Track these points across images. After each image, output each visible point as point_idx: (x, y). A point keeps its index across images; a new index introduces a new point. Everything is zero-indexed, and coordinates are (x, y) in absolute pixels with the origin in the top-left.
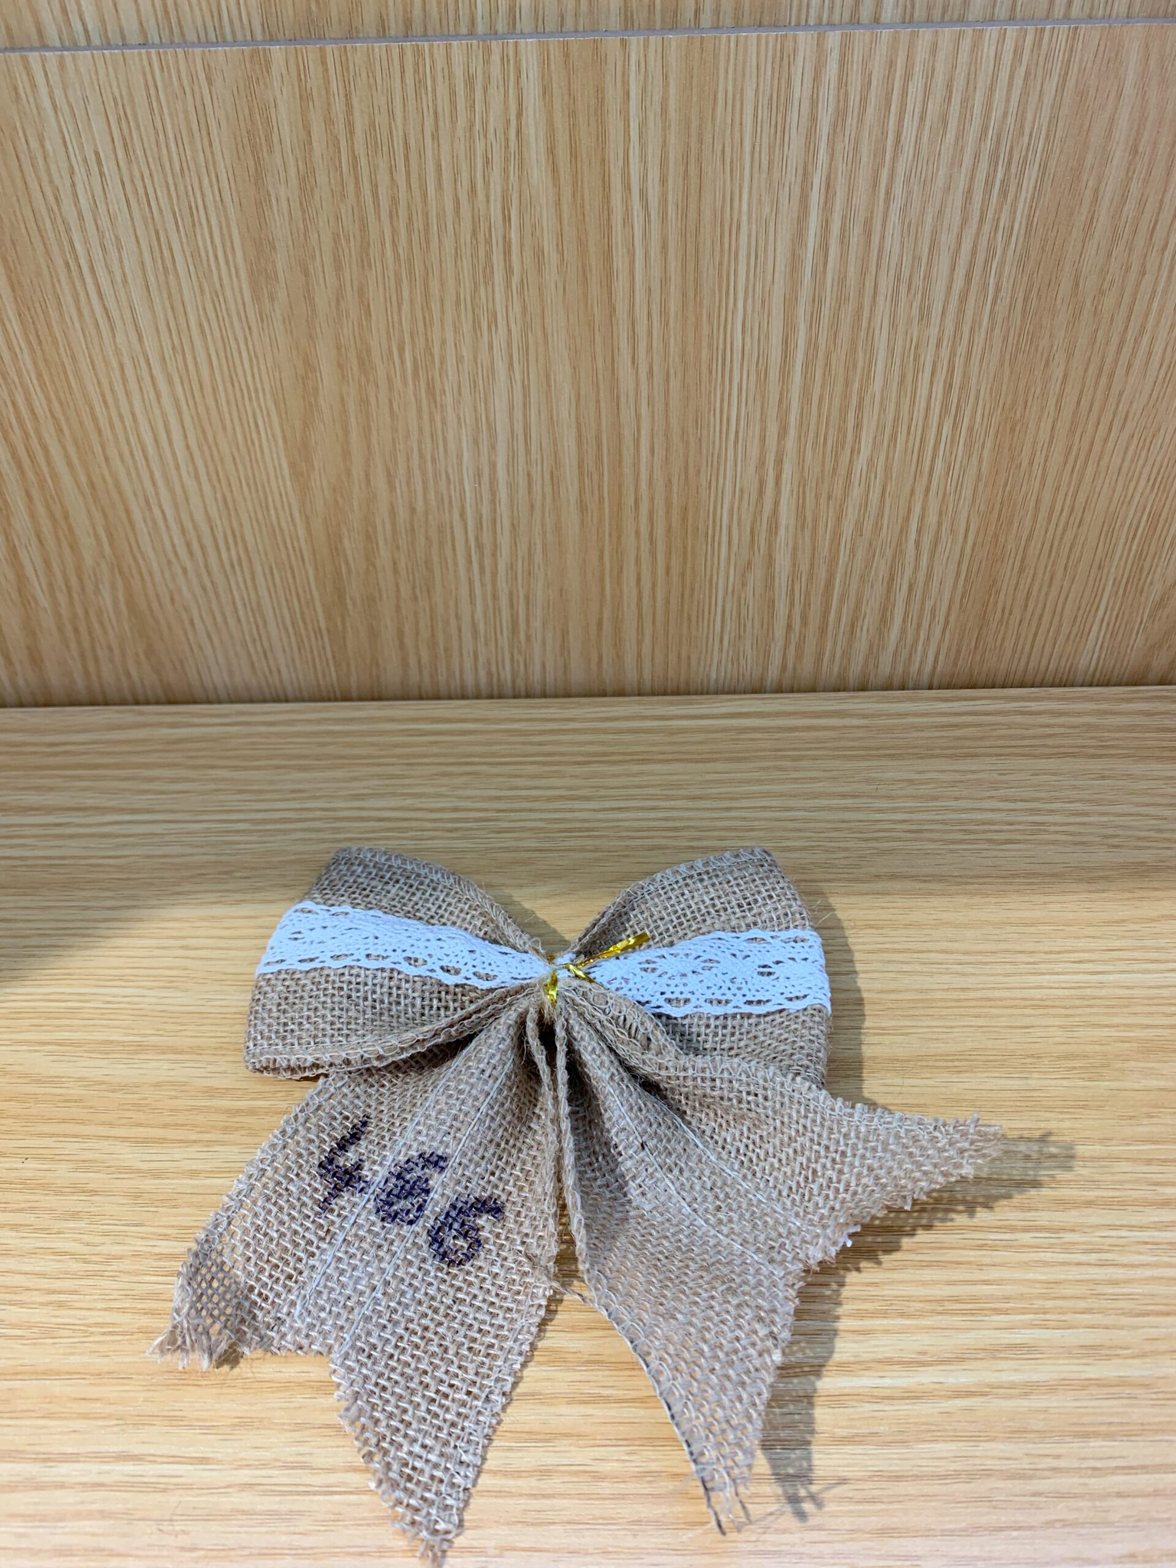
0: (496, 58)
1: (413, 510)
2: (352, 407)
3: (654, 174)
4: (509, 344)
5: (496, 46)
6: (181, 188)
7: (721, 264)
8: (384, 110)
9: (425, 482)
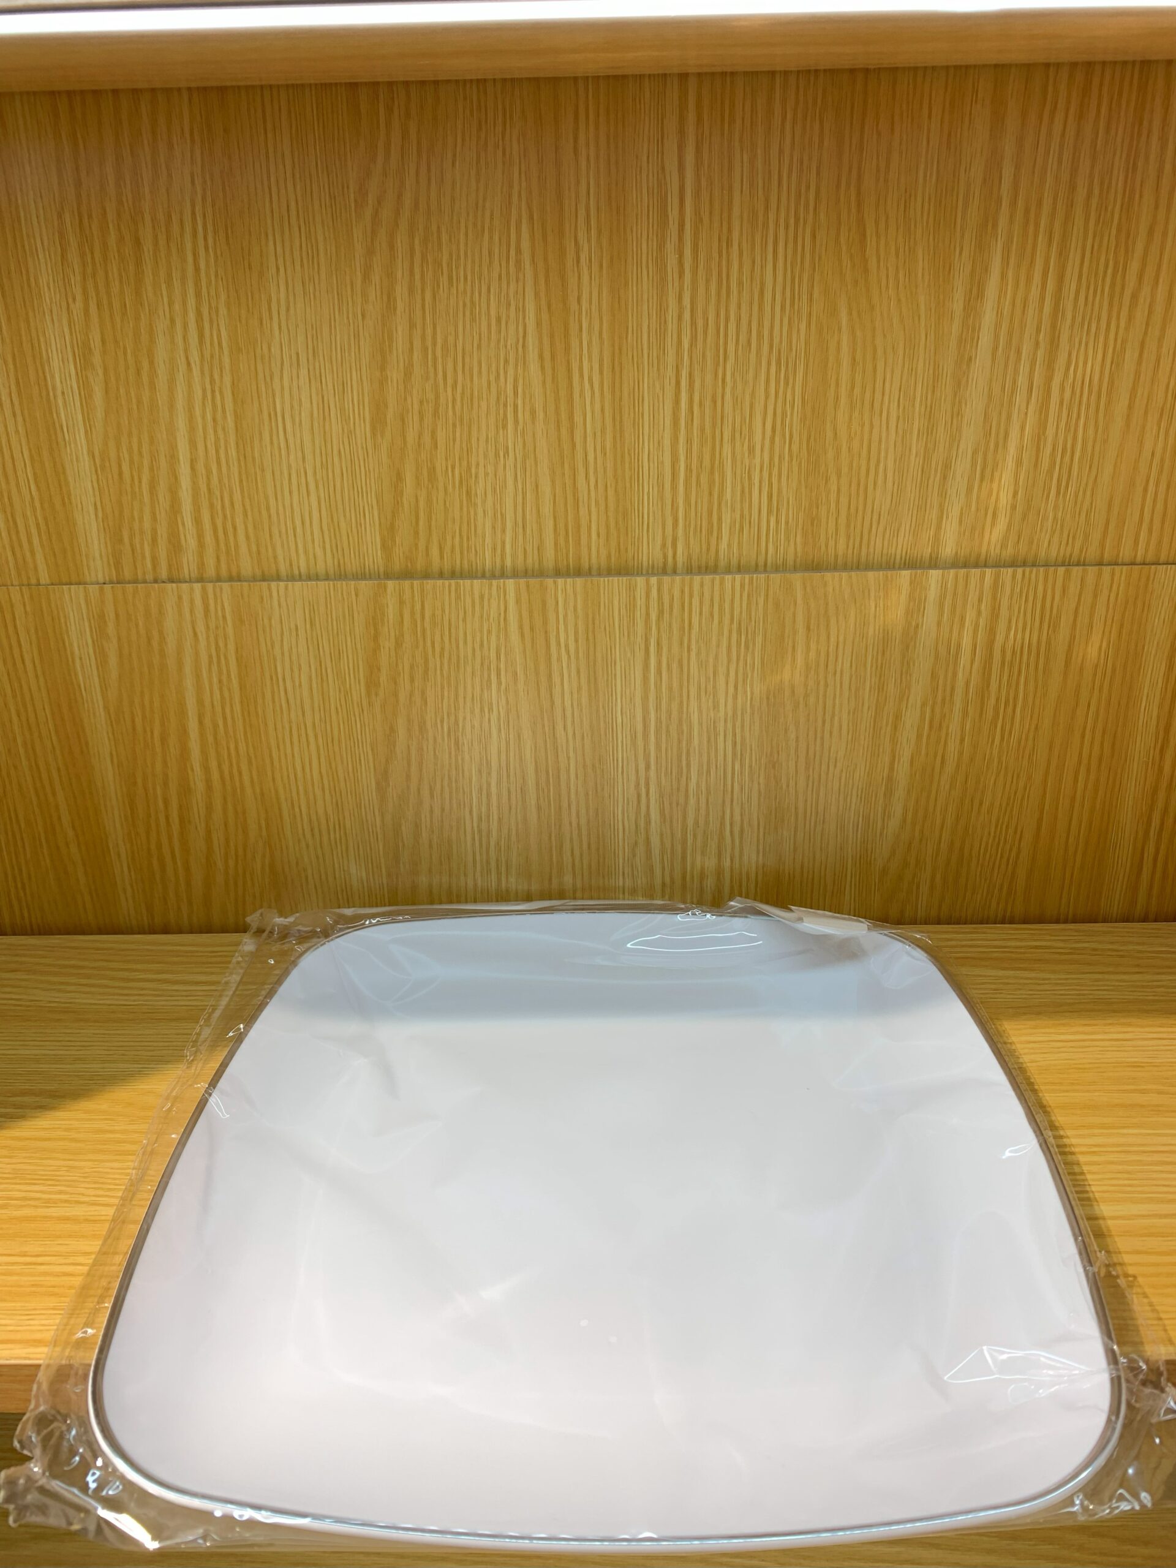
0: (494, 588)
1: (443, 810)
2: (413, 752)
3: (572, 638)
4: (499, 719)
5: (494, 582)
6: (336, 642)
7: (607, 680)
8: (440, 608)
9: (451, 793)
